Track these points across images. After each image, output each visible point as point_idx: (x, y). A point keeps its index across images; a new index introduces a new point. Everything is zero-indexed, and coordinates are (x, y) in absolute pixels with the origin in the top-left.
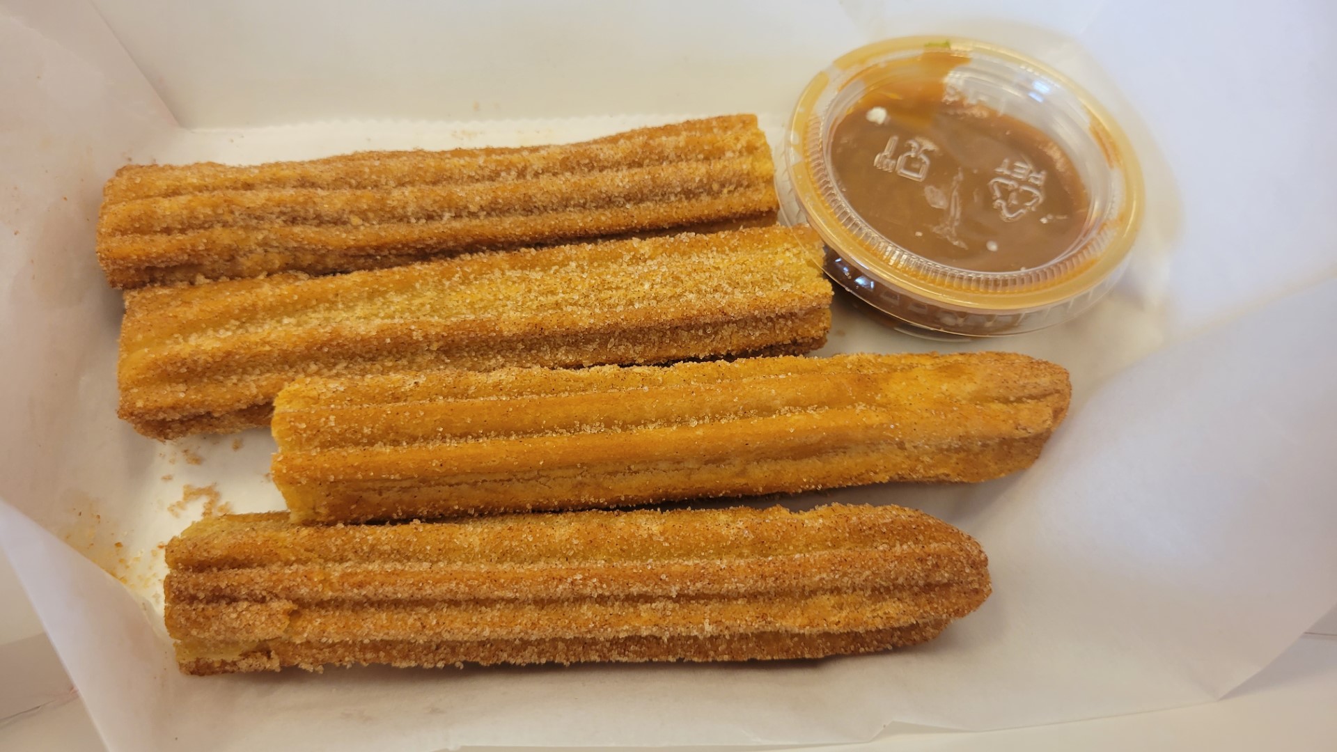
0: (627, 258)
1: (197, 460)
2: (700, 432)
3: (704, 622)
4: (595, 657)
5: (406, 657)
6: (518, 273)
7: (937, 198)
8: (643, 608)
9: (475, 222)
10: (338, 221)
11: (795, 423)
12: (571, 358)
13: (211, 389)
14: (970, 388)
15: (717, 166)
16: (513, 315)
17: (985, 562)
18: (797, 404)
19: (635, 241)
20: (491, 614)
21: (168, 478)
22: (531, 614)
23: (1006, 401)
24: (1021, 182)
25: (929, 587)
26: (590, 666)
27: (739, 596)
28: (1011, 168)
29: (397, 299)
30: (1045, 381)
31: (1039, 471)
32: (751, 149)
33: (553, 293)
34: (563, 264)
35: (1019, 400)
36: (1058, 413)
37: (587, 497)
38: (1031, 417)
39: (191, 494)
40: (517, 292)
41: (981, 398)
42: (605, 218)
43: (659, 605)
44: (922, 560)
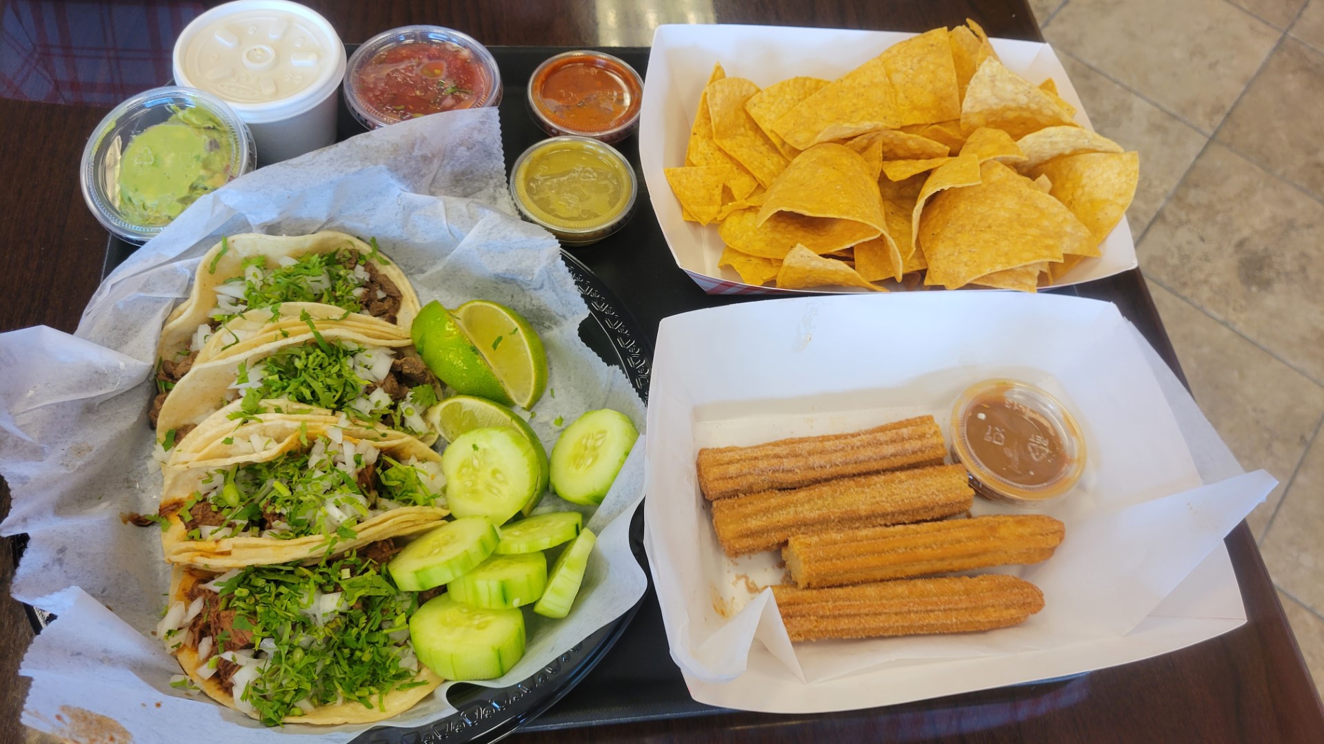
0: (897, 481)
1: (737, 564)
2: (939, 551)
3: (953, 619)
4: (912, 632)
5: (847, 634)
6: (859, 489)
7: (1009, 453)
8: (931, 614)
9: (838, 468)
10: (789, 471)
11: (971, 546)
12: (883, 522)
13: (759, 539)
14: (1029, 530)
15: (925, 441)
16: (864, 507)
17: (1042, 595)
18: (969, 539)
19: (898, 474)
20: (882, 618)
21: (729, 572)
22: (894, 618)
23: (1042, 535)
24: (1039, 445)
25: (1024, 604)
26: (910, 636)
27: (962, 609)
28: (1035, 438)
29: (819, 502)
30: (1056, 527)
31: (1054, 560)
32: (935, 433)
33: (875, 497)
34: (875, 485)
35: (1047, 534)
36: (1061, 539)
37: (898, 575)
38: (1051, 541)
39: (738, 578)
40: (862, 497)
41: (1033, 534)
42: (885, 464)
43: (936, 613)
44: (1022, 595)
